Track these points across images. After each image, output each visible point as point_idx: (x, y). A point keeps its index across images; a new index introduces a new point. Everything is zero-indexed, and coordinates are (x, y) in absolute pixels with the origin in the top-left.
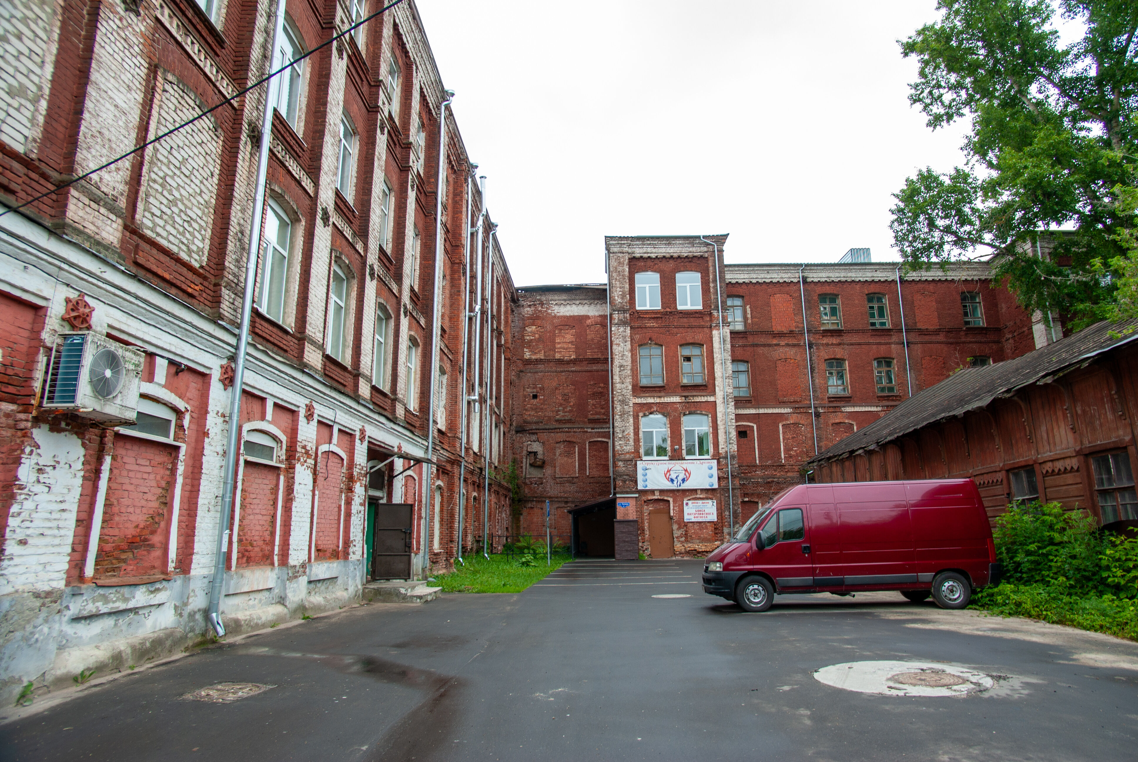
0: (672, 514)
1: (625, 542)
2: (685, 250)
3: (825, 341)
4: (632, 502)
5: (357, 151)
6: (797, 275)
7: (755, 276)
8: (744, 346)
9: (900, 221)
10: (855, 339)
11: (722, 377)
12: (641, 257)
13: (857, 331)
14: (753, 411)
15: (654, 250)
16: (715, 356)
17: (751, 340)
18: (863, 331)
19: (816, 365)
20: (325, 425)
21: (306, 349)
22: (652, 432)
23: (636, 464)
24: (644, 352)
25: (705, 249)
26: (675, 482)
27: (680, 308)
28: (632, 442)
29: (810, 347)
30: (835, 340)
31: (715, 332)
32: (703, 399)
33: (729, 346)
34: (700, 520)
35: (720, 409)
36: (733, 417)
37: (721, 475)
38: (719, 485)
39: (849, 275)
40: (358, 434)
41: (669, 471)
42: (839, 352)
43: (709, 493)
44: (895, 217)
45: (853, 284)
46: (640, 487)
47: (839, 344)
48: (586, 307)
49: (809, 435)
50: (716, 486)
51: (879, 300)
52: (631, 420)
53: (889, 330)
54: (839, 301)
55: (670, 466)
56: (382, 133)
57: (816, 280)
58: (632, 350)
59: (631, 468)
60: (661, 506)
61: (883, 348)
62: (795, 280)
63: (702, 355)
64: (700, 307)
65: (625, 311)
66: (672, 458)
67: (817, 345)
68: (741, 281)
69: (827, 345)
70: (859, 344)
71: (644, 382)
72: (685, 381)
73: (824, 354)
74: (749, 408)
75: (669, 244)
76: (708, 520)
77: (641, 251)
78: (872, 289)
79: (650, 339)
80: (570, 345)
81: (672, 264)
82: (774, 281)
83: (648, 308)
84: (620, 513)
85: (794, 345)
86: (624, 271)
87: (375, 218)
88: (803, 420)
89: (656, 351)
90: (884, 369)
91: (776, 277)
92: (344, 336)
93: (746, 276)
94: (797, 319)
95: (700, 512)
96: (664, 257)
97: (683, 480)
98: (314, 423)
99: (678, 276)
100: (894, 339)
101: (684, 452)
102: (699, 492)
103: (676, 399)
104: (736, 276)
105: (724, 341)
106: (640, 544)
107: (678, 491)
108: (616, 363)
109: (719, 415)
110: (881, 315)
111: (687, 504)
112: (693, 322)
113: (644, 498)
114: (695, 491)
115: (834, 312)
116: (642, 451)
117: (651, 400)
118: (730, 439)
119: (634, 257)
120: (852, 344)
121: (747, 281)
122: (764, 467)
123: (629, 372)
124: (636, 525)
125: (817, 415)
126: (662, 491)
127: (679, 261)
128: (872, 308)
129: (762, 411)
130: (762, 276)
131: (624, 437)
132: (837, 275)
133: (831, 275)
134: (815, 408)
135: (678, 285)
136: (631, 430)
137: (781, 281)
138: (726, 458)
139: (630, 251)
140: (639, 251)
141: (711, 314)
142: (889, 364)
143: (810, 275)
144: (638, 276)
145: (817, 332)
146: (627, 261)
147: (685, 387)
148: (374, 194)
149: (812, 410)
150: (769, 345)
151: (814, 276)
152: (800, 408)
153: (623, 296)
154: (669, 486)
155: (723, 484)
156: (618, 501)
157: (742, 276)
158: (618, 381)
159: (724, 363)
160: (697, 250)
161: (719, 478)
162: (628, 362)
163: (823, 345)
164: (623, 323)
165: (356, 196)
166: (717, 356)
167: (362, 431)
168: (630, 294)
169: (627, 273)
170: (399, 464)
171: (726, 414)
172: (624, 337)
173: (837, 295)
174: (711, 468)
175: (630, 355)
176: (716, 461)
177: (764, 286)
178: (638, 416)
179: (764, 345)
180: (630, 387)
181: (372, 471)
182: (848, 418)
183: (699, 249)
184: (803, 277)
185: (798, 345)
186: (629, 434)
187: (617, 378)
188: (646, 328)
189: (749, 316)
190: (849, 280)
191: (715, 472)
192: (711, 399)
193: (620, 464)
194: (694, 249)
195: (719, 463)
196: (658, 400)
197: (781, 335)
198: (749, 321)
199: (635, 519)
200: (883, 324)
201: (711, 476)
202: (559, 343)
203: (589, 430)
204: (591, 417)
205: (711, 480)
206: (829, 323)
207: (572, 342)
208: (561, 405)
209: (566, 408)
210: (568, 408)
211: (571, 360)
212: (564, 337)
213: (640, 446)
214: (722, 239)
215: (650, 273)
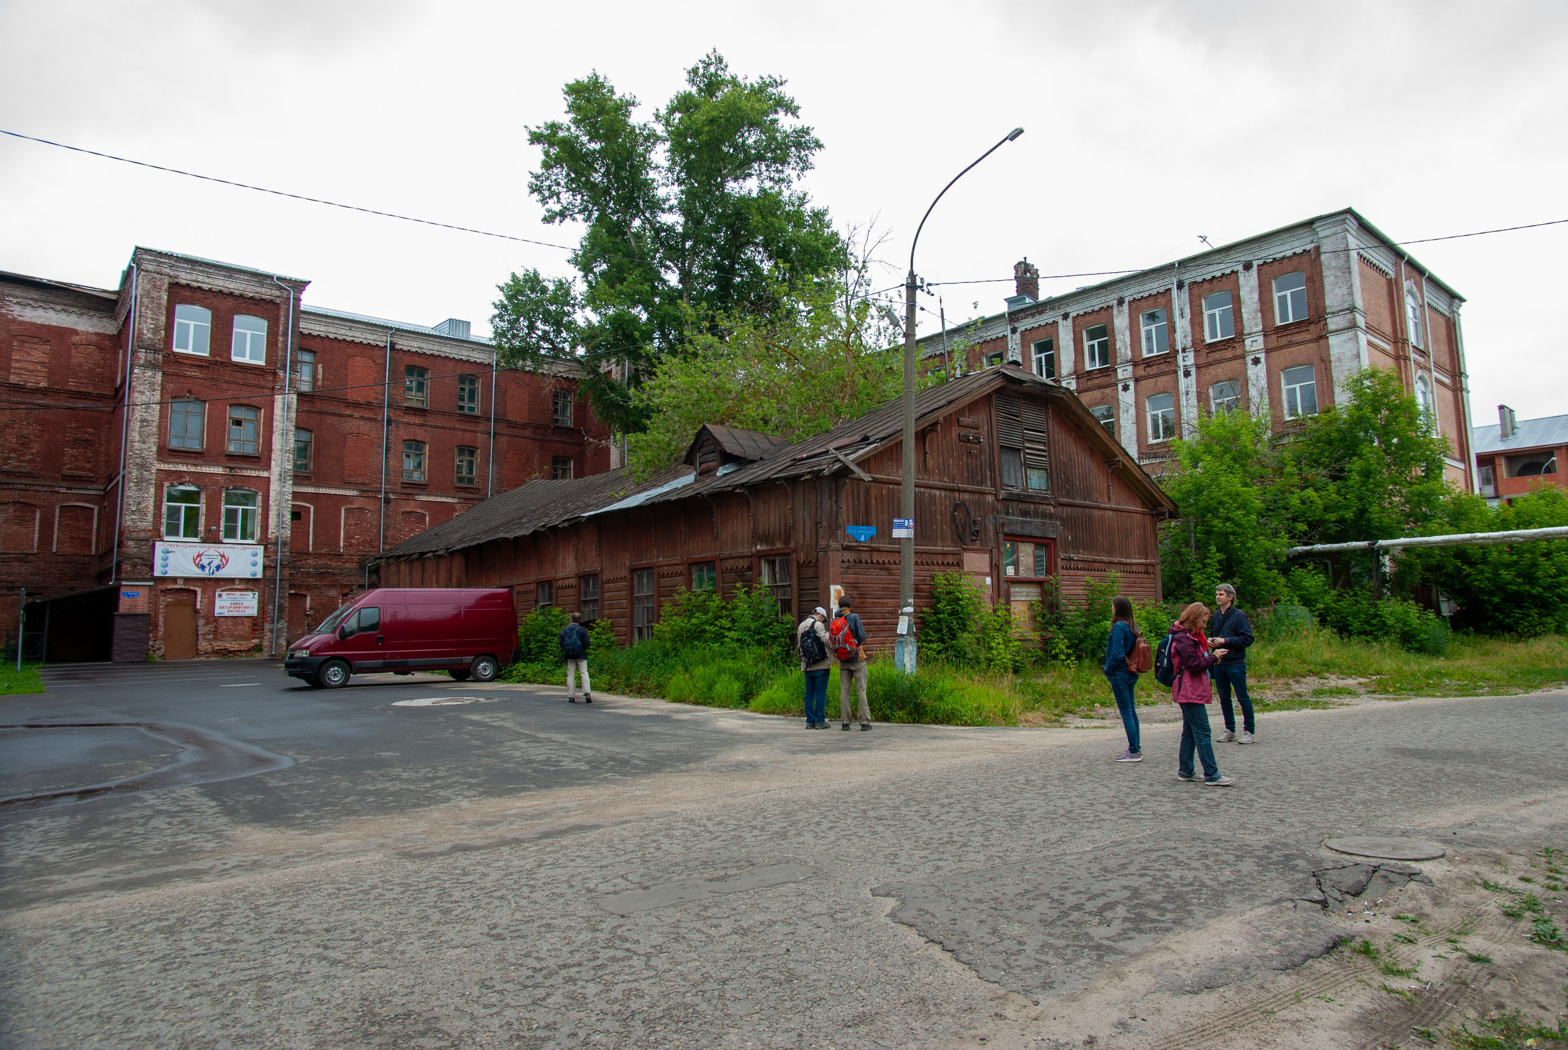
0: (198, 607)
1: (128, 640)
2: (251, 290)
3: (407, 419)
4: (146, 592)
6: (384, 339)
7: (333, 330)
8: (309, 412)
10: (440, 421)
11: (281, 450)
12: (188, 285)
13: (443, 414)
14: (311, 490)
15: (207, 280)
16: (275, 424)
17: (318, 405)
18: (450, 415)
19: (392, 445)
22: (180, 507)
23: (154, 546)
24: (179, 406)
25: (278, 293)
26: (207, 570)
27: (235, 359)
28: (150, 517)
29: (389, 424)
30: (417, 420)
31: (278, 397)
32: (254, 473)
33: (293, 415)
34: (236, 614)
35: (274, 487)
36: (290, 497)
37: (268, 563)
38: (264, 575)
39: (444, 349)
41: (199, 556)
42: (421, 434)
43: (250, 583)
45: (446, 361)
46: (157, 573)
47: (422, 425)
48: (74, 317)
49: (375, 523)
50: (260, 576)
51: (472, 382)
52: (152, 490)
53: (477, 417)
54: (428, 376)
55: (202, 550)
57: (405, 349)
58: (161, 403)
59: (145, 549)
60: (185, 597)
61: (468, 435)
62: (382, 345)
63: (258, 421)
64: (262, 363)
65: (156, 351)
66: (205, 541)
67: (397, 422)
68: (315, 333)
69: (408, 424)
70: (444, 428)
71: (174, 444)
72: (232, 448)
73: (404, 433)
74: (307, 485)
75: (230, 277)
76: (245, 614)
77: (189, 277)
78: (466, 369)
79: (189, 391)
80: (39, 368)
81: (230, 302)
82: (357, 340)
83: (190, 351)
84: (125, 604)
85: (370, 419)
86: (160, 298)
88: (369, 505)
89: (195, 407)
90: (467, 458)
91: (359, 336)
93: (323, 328)
94: (378, 389)
95: (236, 605)
96: (221, 291)
97: (218, 568)
99: (237, 318)
100: (481, 427)
101: (222, 534)
102: (237, 582)
103: (219, 470)
104: (310, 326)
105: (289, 408)
106: (151, 643)
107: (210, 579)
108: (136, 415)
109: (273, 494)
110: (472, 398)
111: (220, 596)
112: (251, 379)
113: (162, 587)
114: (232, 580)
115: (420, 387)
116: (163, 529)
117: (183, 468)
118: (283, 523)
119: (177, 283)
120: (436, 427)
121: (322, 334)
122: (316, 555)
123: (155, 430)
124: (147, 621)
125: (387, 501)
126: (187, 580)
127: (241, 300)
128: (463, 390)
129: (322, 491)
130: (343, 332)
131: (139, 510)
132: (430, 347)
133: (423, 345)
134: (386, 493)
135: (235, 330)
136: (151, 503)
137: (365, 342)
138: (276, 544)
139: (172, 273)
140: (185, 277)
141: (275, 374)
142: (472, 453)
143: (400, 342)
144: (179, 308)
145: (398, 408)
146: (166, 286)
147: (231, 457)
149: (382, 496)
150: (341, 415)
151: (404, 344)
152: (368, 491)
153: (156, 331)
154: (197, 573)
155: (269, 573)
156: (123, 590)
157: (317, 328)
158: (137, 438)
159: (285, 434)
160: (267, 293)
161: (265, 567)
162: (154, 416)
163: (403, 423)
164: (151, 365)
166: (278, 424)
168: (166, 330)
169: (164, 302)
171: (281, 493)
172: (152, 384)
173: (427, 370)
174: (255, 555)
175: (158, 408)
176: (262, 547)
177: (343, 344)
178: (162, 486)
179: (334, 415)
180: (154, 449)
182: (421, 508)
183: (269, 292)
184: (391, 342)
185: (375, 420)
186: (147, 507)
187: (135, 435)
188: (185, 376)
189: (320, 377)
190: (442, 355)
191: (260, 559)
192: (265, 474)
193: (131, 543)
194: (263, 290)
195: (266, 549)
196: (192, 469)
197: (356, 405)
198: (320, 383)
199: (146, 611)
200: (472, 409)
201: (255, 564)
202: (18, 361)
203: (63, 490)
204: (66, 472)
205: (254, 569)
206: (414, 399)
207: (42, 363)
208: (14, 450)
209: (24, 455)
210: (28, 457)
211: (39, 389)
212: (29, 354)
213: (161, 523)
214: (300, 286)
215: (198, 308)
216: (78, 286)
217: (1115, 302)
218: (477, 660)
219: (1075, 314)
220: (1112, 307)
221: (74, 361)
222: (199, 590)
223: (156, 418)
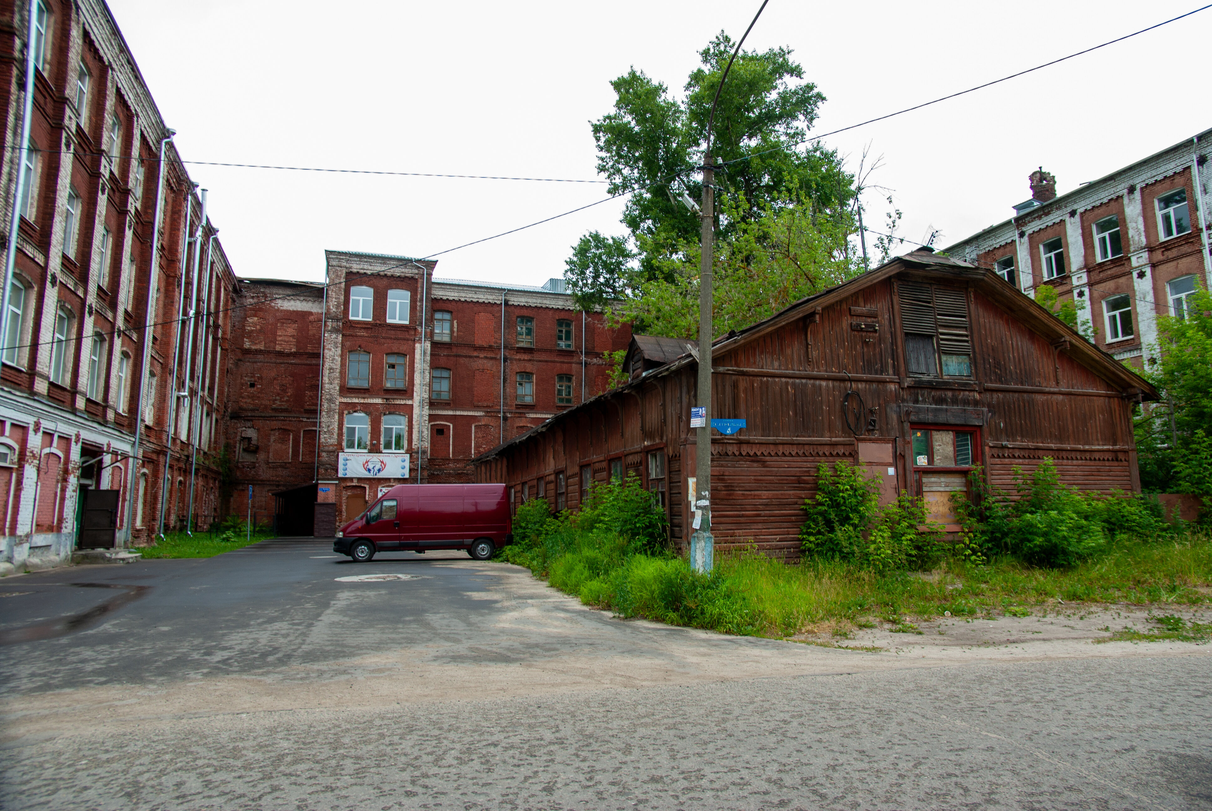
0: (367, 498)
1: (323, 521)
2: (398, 272)
3: (518, 356)
4: (334, 488)
5: (79, 212)
6: (500, 298)
7: (464, 295)
8: (448, 356)
9: (571, 270)
10: (544, 357)
11: (420, 384)
12: (358, 272)
13: (546, 351)
14: (450, 413)
15: (370, 268)
16: (416, 365)
17: (455, 351)
18: (551, 351)
19: (508, 377)
20: (49, 435)
21: (36, 381)
22: (354, 428)
23: (338, 455)
24: (353, 357)
25: (416, 271)
26: (372, 472)
27: (389, 321)
28: (335, 436)
29: (505, 361)
30: (526, 357)
31: (417, 345)
32: (402, 402)
33: (428, 358)
35: (416, 411)
36: (427, 418)
37: (412, 467)
38: (410, 475)
39: (545, 302)
40: (74, 438)
41: (367, 462)
42: (529, 367)
43: (400, 481)
44: (568, 267)
45: (547, 310)
46: (340, 475)
47: (530, 360)
48: (310, 304)
49: (497, 436)
50: (407, 476)
51: (568, 325)
52: (337, 417)
53: (572, 352)
54: (534, 323)
55: (368, 458)
56: (103, 193)
57: (516, 304)
58: (342, 356)
59: (333, 458)
60: (358, 491)
61: (565, 366)
62: (498, 302)
63: (405, 364)
64: (407, 322)
65: (338, 320)
66: (371, 451)
67: (511, 360)
68: (451, 298)
69: (520, 360)
70: (546, 361)
71: (352, 384)
72: (389, 385)
73: (517, 367)
74: (447, 410)
75: (384, 263)
77: (358, 267)
78: (563, 315)
79: (360, 346)
80: (291, 339)
81: (385, 282)
82: (481, 301)
83: (360, 318)
84: (321, 497)
85: (492, 358)
86: (340, 283)
87: (94, 266)
88: (492, 422)
89: (364, 357)
90: (565, 384)
91: (482, 297)
92: (64, 363)
93: (456, 294)
94: (496, 336)
96: (379, 274)
97: (379, 470)
98: (40, 434)
99: (390, 292)
100: (575, 359)
101: (382, 447)
102: (391, 480)
103: (379, 401)
104: (447, 294)
105: (425, 353)
106: (338, 524)
107: (374, 479)
108: (327, 365)
109: (415, 416)
110: (568, 338)
111: (380, 490)
112: (400, 334)
113: (343, 485)
114: (388, 480)
115: (529, 332)
116: (344, 444)
117: (356, 400)
118: (423, 437)
119: (351, 272)
120: (540, 361)
121: (456, 299)
122: (456, 461)
123: (338, 375)
124: (334, 508)
125: (505, 419)
126: (360, 479)
127: (392, 279)
128: (561, 331)
129: (458, 413)
130: (470, 295)
131: (328, 431)
132: (535, 301)
133: (529, 300)
134: (504, 413)
135: (389, 300)
136: (336, 425)
137: (486, 301)
138: (417, 453)
139: (348, 265)
140: (356, 267)
141: (415, 329)
142: (569, 380)
143: (512, 299)
144: (353, 289)
145: (512, 349)
146: (344, 275)
147: (388, 391)
148: (94, 247)
149: (501, 415)
150: (470, 357)
151: (515, 300)
152: (491, 412)
153: (338, 307)
154: (366, 474)
155: (413, 474)
156: (320, 487)
158: (327, 381)
159: (422, 372)
160: (408, 272)
161: (410, 470)
162: (337, 365)
163: (516, 360)
164: (335, 330)
165: (77, 250)
166: (418, 365)
167: (78, 436)
168: (344, 305)
169: (343, 286)
170: (107, 459)
171: (421, 416)
172: (336, 343)
173: (533, 318)
174: (404, 461)
175: (339, 359)
176: (408, 455)
177: (471, 305)
178: (343, 413)
179: (466, 357)
180: (338, 388)
181: (85, 465)
182: (531, 423)
183: (410, 271)
184: (505, 300)
185: (495, 359)
186: (333, 429)
187: (326, 379)
188: (356, 336)
189: (455, 330)
190: (544, 306)
191: (407, 464)
192: (409, 402)
193: (324, 454)
194: (406, 270)
195: (411, 457)
196: (362, 401)
197: (481, 348)
198: (455, 334)
199: (334, 502)
200: (569, 346)
201: (403, 468)
202: (280, 336)
203: (305, 420)
204: (307, 407)
205: (404, 471)
206: (524, 342)
207: (293, 336)
208: (278, 394)
209: (283, 397)
210: (286, 398)
211: (291, 353)
212: (286, 331)
213: (343, 440)
214: (431, 265)
215: (364, 287)
216: (312, 283)
217: (1126, 191)
218: (476, 543)
219: (1082, 210)
220: (1122, 197)
221: (311, 333)
222: (367, 487)
223: (339, 367)
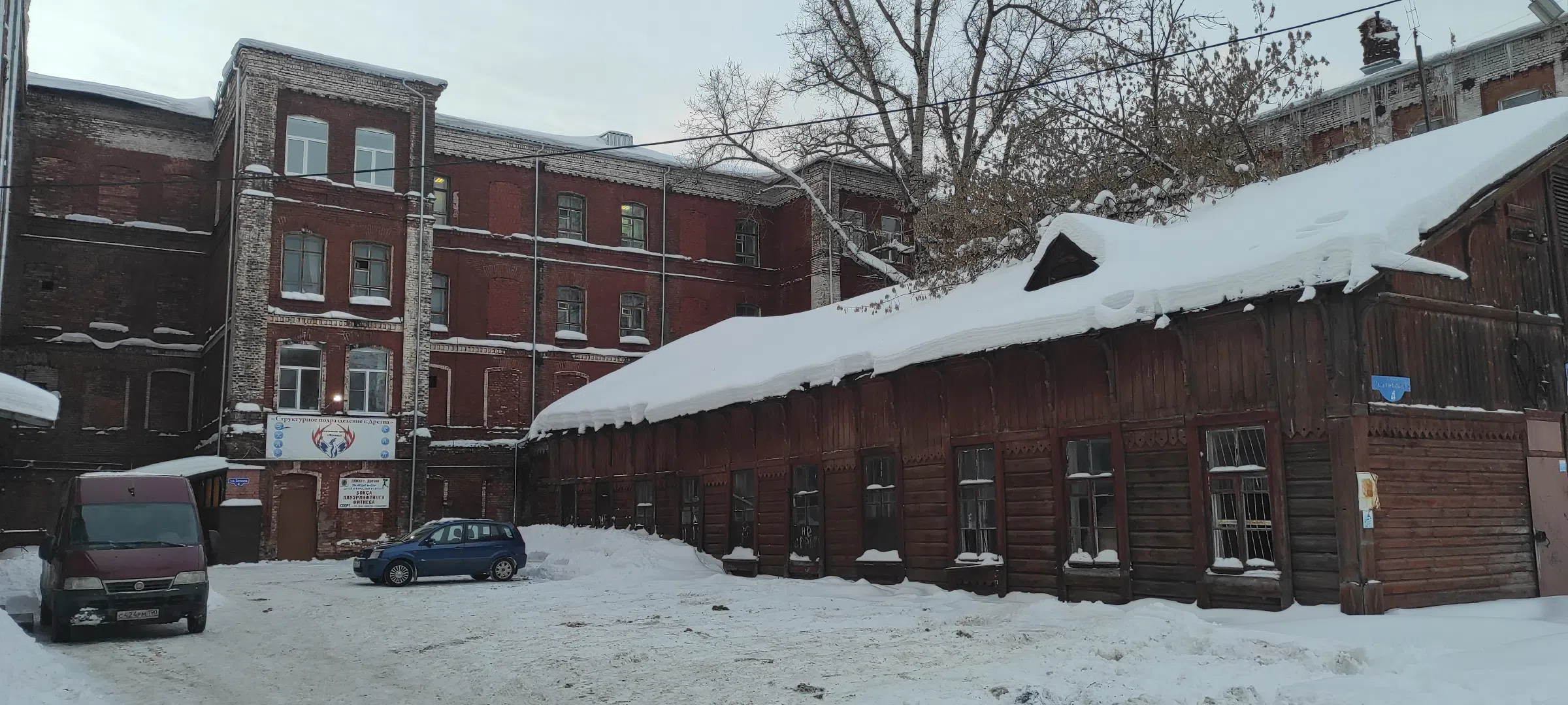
0: (318, 497)
2: (376, 97)
3: (560, 259)
4: (254, 478)
6: (532, 158)
7: (472, 149)
8: (444, 251)
10: (600, 261)
11: (416, 298)
13: (604, 252)
14: (448, 349)
15: (323, 86)
16: (408, 265)
17: (455, 242)
18: (613, 253)
19: (544, 290)
22: (298, 371)
23: (266, 421)
24: (291, 243)
25: (408, 101)
26: (329, 449)
27: (358, 184)
28: (260, 384)
29: (539, 266)
30: (573, 260)
31: (411, 231)
32: (385, 329)
33: (430, 255)
34: (364, 506)
35: (409, 345)
36: (426, 358)
37: (401, 441)
38: (397, 456)
39: (603, 168)
41: (320, 432)
42: (578, 278)
43: (379, 468)
45: (606, 183)
46: (270, 454)
47: (579, 266)
48: (165, 142)
49: (524, 389)
50: (392, 458)
51: (638, 212)
52: (263, 350)
53: (645, 256)
54: (584, 204)
57: (557, 170)
58: (272, 241)
59: (256, 425)
60: (303, 486)
61: (634, 279)
62: (529, 166)
63: (388, 261)
64: (390, 189)
65: (265, 175)
66: (326, 414)
67: (549, 263)
68: (448, 153)
69: (563, 263)
70: (605, 267)
71: (289, 291)
72: (357, 297)
73: (558, 275)
74: (443, 343)
75: (351, 80)
76: (374, 506)
77: (301, 82)
78: (630, 196)
79: (306, 226)
80: (128, 203)
81: (351, 113)
82: (499, 161)
83: (304, 175)
86: (269, 108)
88: (519, 366)
89: (313, 246)
90: (633, 307)
91: (502, 156)
94: (526, 220)
95: (364, 495)
96: (339, 99)
97: (342, 447)
99: (361, 132)
100: (651, 268)
101: (346, 405)
102: (365, 465)
103: (341, 324)
104: (452, 146)
105: (424, 244)
106: (262, 543)
107: (332, 463)
108: (244, 256)
109: (406, 353)
111: (344, 483)
112: (376, 209)
113: (275, 474)
114: (358, 464)
115: (576, 219)
116: (277, 399)
117: (299, 322)
118: (419, 390)
119: (289, 90)
120: (595, 269)
122: (456, 431)
123: (265, 274)
125: (539, 361)
126: (305, 464)
127: (364, 110)
129: (461, 350)
130: (482, 151)
131: (247, 376)
132: (587, 167)
134: (537, 352)
135: (357, 148)
136: (262, 366)
137: (508, 163)
138: (410, 416)
139: (281, 77)
140: (298, 81)
141: (407, 202)
142: (640, 301)
143: (551, 162)
144: (292, 120)
145: (550, 245)
146: (275, 94)
147: (356, 307)
149: (533, 355)
150: (482, 256)
151: (556, 165)
152: (516, 350)
153: (264, 150)
154: (317, 456)
155: (403, 455)
156: (230, 476)
158: (245, 285)
159: (420, 277)
161: (398, 447)
162: (264, 257)
163: (556, 264)
166: (411, 266)
168: (275, 148)
169: (273, 113)
171: (417, 354)
172: (261, 217)
173: (583, 197)
174: (386, 431)
175: (269, 246)
176: (394, 421)
177: (482, 166)
178: (275, 344)
179: (474, 255)
180: (265, 298)
182: (580, 368)
183: (396, 99)
184: (540, 163)
185: (523, 261)
187: (242, 281)
188: (299, 206)
189: (456, 208)
191: (392, 435)
192: (397, 329)
193: (238, 417)
194: (390, 97)
195: (399, 425)
196: (310, 323)
197: (500, 241)
198: (456, 215)
200: (638, 246)
201: (386, 442)
202: (105, 196)
205: (386, 449)
206: (569, 234)
207: (131, 199)
211: (128, 230)
212: (117, 189)
213: (274, 391)
214: (434, 89)
215: (311, 119)
219: (1484, 80)
220: (1551, 64)
222: (319, 476)
223: (266, 260)
